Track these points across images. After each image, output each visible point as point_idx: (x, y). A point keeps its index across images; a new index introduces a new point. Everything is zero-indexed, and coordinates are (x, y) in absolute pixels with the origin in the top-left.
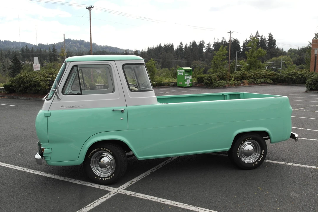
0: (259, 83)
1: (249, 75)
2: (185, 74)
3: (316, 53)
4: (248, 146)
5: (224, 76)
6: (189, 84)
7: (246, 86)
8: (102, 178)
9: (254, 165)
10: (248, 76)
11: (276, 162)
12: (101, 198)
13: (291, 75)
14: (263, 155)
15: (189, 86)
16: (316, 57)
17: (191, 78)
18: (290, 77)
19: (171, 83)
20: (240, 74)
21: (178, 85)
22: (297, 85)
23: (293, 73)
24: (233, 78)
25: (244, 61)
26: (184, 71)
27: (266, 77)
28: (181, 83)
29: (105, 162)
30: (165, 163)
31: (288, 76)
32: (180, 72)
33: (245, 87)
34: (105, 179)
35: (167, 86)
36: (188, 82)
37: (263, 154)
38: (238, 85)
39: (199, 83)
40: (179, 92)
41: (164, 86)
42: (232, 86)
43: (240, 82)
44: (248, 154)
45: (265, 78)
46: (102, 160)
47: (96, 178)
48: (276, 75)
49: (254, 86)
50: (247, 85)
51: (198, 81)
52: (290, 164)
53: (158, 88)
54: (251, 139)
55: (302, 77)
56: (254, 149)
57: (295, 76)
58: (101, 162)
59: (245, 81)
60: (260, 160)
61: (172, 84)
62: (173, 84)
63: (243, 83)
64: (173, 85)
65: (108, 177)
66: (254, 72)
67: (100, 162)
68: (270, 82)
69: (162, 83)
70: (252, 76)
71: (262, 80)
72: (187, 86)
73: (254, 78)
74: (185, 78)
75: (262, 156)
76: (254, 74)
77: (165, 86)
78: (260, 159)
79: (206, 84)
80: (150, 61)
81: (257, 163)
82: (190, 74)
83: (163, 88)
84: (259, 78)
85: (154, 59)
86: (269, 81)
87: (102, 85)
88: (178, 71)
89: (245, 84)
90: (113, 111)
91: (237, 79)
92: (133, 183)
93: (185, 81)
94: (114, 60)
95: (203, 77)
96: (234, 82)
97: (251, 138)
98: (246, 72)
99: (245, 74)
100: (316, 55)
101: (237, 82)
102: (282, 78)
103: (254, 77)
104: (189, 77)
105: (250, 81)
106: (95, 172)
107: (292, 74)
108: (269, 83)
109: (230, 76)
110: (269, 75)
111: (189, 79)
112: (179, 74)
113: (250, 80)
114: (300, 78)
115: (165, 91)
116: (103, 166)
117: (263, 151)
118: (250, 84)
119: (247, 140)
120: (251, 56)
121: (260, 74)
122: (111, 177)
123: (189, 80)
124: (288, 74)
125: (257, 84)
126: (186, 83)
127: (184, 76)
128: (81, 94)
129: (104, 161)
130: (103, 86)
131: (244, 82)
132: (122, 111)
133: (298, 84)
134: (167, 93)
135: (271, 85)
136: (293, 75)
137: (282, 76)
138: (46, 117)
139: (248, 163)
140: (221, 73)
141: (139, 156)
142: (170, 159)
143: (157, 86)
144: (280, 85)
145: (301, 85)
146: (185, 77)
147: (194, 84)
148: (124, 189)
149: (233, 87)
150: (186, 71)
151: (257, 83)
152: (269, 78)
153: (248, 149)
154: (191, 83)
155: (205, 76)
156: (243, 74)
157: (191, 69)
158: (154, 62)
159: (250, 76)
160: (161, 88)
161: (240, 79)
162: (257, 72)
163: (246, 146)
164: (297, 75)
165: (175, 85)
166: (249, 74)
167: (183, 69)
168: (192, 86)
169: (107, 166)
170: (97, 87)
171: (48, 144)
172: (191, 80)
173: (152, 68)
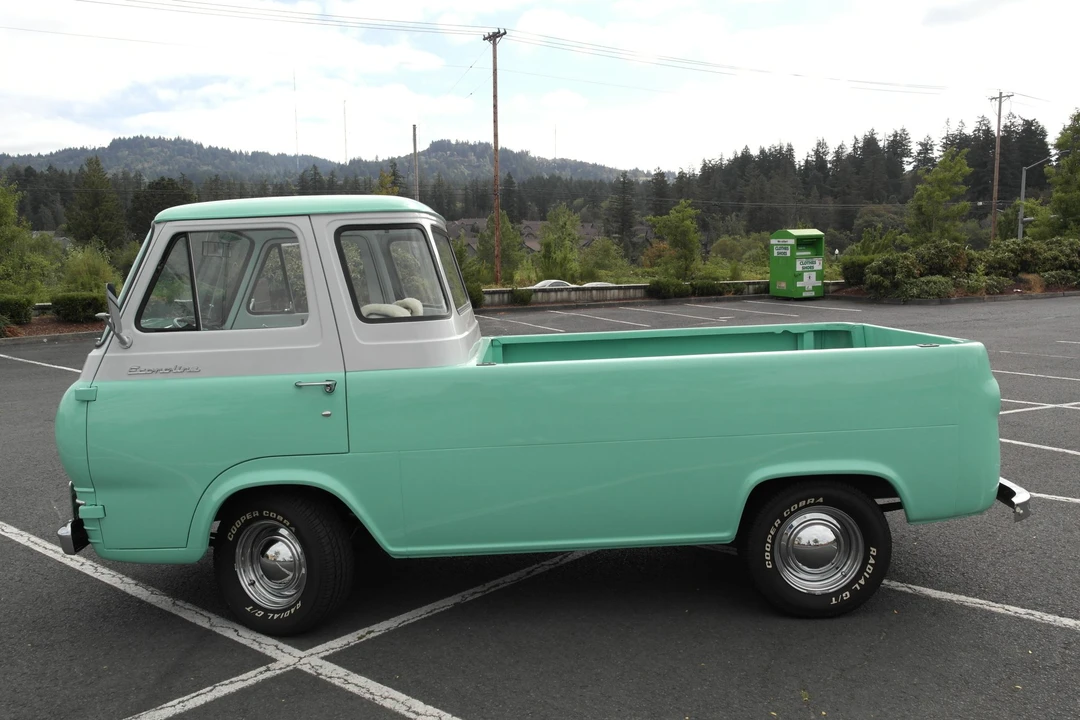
1: (1048, 255)
2: (798, 254)
4: (816, 530)
5: (947, 257)
6: (811, 288)
7: (1034, 294)
8: (267, 611)
9: (834, 602)
10: (1046, 260)
11: (955, 597)
12: (226, 682)
14: (871, 564)
15: (813, 294)
17: (820, 268)
19: (749, 284)
20: (1011, 251)
21: (771, 294)
24: (981, 267)
25: (1040, 201)
26: (792, 242)
28: (783, 285)
29: (280, 559)
30: (528, 573)
32: (781, 244)
33: (1032, 298)
34: (276, 616)
35: (731, 295)
36: (809, 282)
37: (872, 561)
38: (1001, 293)
39: (848, 284)
40: (765, 316)
41: (721, 294)
42: (978, 295)
43: (1011, 282)
44: (815, 558)
46: (271, 552)
47: (248, 609)
49: (1070, 296)
50: (1037, 291)
51: (846, 278)
52: (998, 608)
53: (700, 302)
54: (819, 504)
56: (837, 540)
58: (268, 557)
59: (1031, 277)
60: (860, 584)
61: (751, 287)
62: (755, 290)
63: (1020, 283)
64: (756, 292)
65: (284, 610)
66: (1071, 244)
67: (264, 560)
69: (713, 286)
70: (1063, 258)
72: (805, 294)
73: (1071, 266)
74: (799, 268)
75: (870, 569)
76: (1072, 250)
77: (726, 296)
78: (862, 582)
79: (876, 286)
80: (677, 207)
81: (847, 595)
82: (818, 254)
83: (717, 301)
85: (690, 201)
87: (503, 292)
88: (773, 241)
89: (1030, 289)
90: (298, 386)
91: (1000, 268)
92: (372, 635)
93: (799, 276)
94: (309, 215)
95: (865, 264)
96: (984, 281)
97: (821, 500)
98: (1035, 245)
99: (1033, 251)
101: (998, 283)
103: (1071, 263)
104: (812, 263)
105: (1053, 276)
106: (249, 591)
109: (971, 260)
111: (811, 269)
112: (776, 254)
113: (1053, 273)
115: (716, 314)
116: (273, 573)
117: (873, 551)
118: (1052, 288)
119: (806, 506)
120: (1068, 182)
122: (293, 610)
123: (814, 274)
126: (799, 284)
127: (794, 258)
128: (197, 329)
129: (277, 553)
130: (506, 296)
131: (1027, 282)
132: (330, 389)
134: (723, 319)
138: (83, 401)
139: (810, 595)
140: (936, 247)
141: (393, 545)
142: (557, 559)
143: (693, 294)
146: (798, 262)
147: (831, 288)
148: (322, 655)
149: (981, 300)
150: (803, 242)
153: (816, 541)
154: (819, 283)
155: (873, 260)
156: (1025, 251)
157: (822, 233)
158: (691, 212)
159: (1055, 258)
160: (708, 301)
161: (1012, 270)
163: (807, 529)
165: (763, 292)
166: (1051, 250)
167: (791, 236)
168: (825, 295)
169: (287, 572)
170: (488, 298)
171: (92, 490)
172: (820, 275)
173: (685, 233)
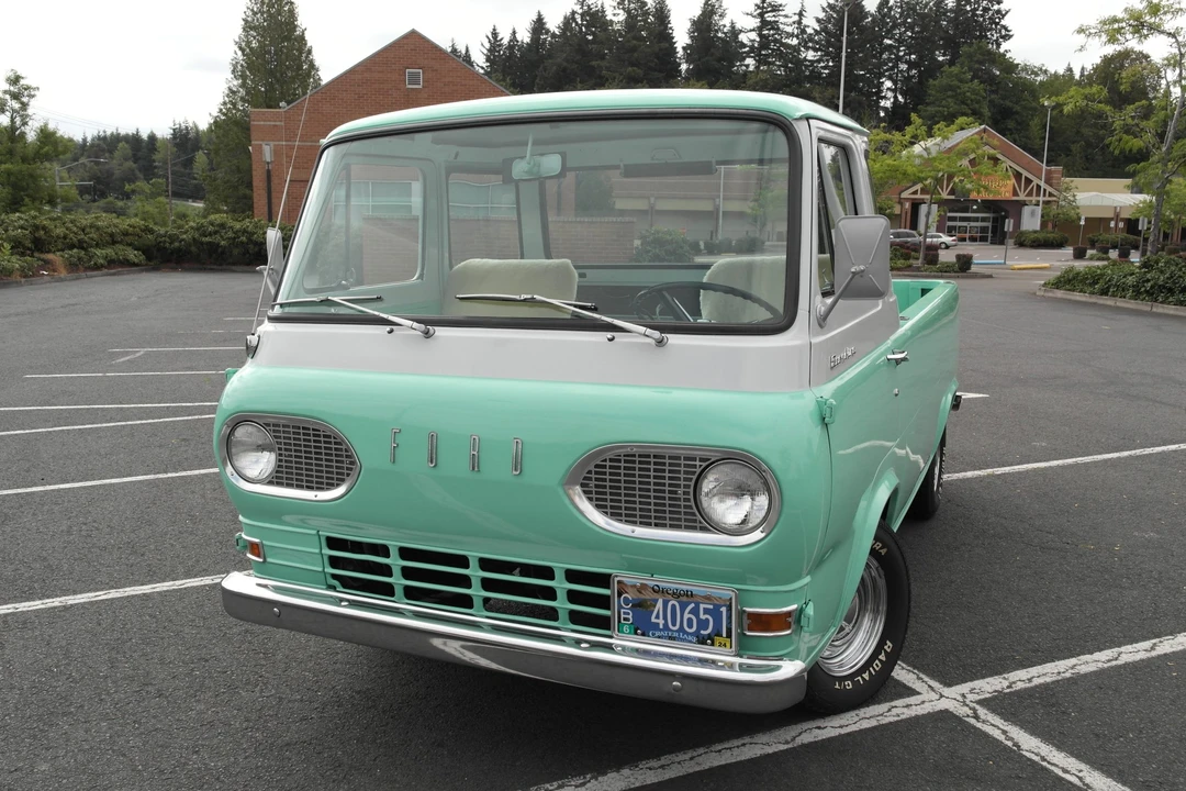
0: (102, 266)
1: (60, 231)
3: (268, 160)
7: (62, 276)
10: (58, 237)
13: (210, 234)
16: (269, 171)
18: (207, 239)
20: (22, 227)
22: (233, 268)
23: (212, 225)
27: (118, 242)
31: (197, 236)
33: (62, 280)
34: (866, 677)
38: (33, 276)
42: (13, 278)
43: (36, 263)
45: (114, 243)
47: (837, 686)
48: (151, 231)
49: (92, 277)
50: (63, 273)
55: (250, 240)
57: (222, 237)
59: (50, 256)
63: (47, 264)
65: (872, 664)
68: (136, 261)
70: (72, 236)
71: (109, 251)
73: (81, 245)
76: (76, 227)
84: (97, 245)
86: (132, 255)
89: (54, 271)
96: (15, 262)
99: (44, 228)
100: (268, 163)
101: (26, 263)
102: (177, 244)
103: (80, 241)
105: (71, 256)
107: (211, 228)
108: (135, 265)
110: (126, 234)
113: (70, 252)
114: (242, 243)
118: (75, 269)
121: (98, 229)
124: (198, 229)
125: (97, 267)
131: (47, 262)
133: (234, 264)
135: (142, 271)
136: (216, 232)
137: (173, 238)
144: (174, 269)
145: (246, 268)
149: (18, 284)
151: (95, 264)
152: (129, 245)
156: (36, 227)
159: (65, 237)
162: (84, 222)
164: (230, 234)
166: (57, 226)
